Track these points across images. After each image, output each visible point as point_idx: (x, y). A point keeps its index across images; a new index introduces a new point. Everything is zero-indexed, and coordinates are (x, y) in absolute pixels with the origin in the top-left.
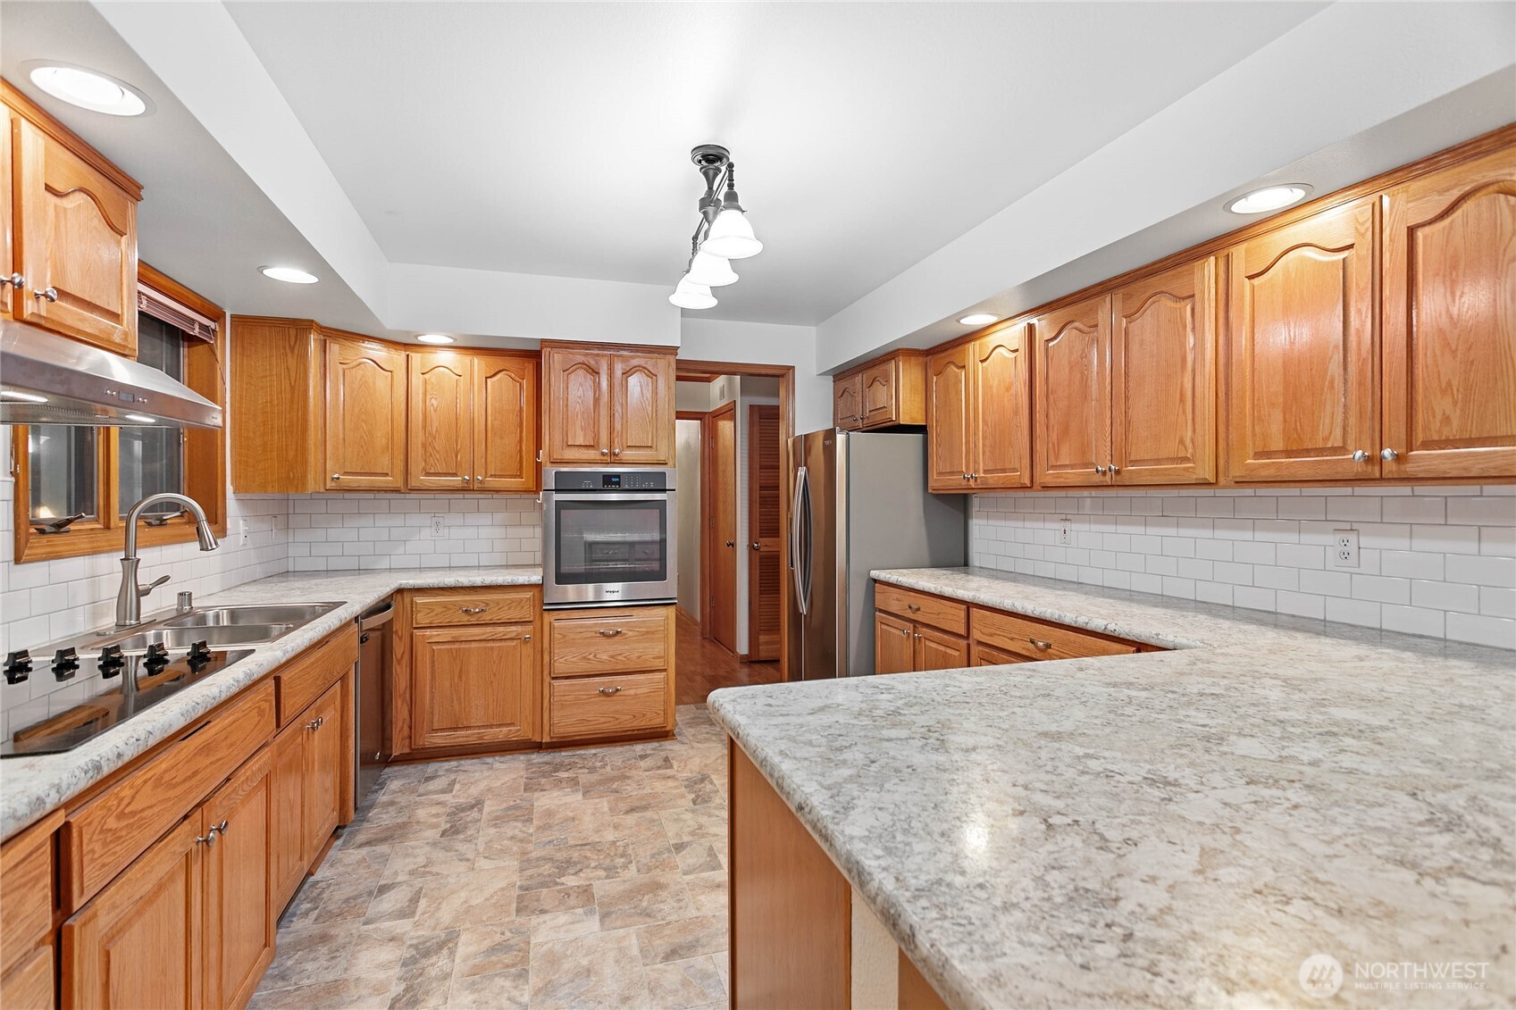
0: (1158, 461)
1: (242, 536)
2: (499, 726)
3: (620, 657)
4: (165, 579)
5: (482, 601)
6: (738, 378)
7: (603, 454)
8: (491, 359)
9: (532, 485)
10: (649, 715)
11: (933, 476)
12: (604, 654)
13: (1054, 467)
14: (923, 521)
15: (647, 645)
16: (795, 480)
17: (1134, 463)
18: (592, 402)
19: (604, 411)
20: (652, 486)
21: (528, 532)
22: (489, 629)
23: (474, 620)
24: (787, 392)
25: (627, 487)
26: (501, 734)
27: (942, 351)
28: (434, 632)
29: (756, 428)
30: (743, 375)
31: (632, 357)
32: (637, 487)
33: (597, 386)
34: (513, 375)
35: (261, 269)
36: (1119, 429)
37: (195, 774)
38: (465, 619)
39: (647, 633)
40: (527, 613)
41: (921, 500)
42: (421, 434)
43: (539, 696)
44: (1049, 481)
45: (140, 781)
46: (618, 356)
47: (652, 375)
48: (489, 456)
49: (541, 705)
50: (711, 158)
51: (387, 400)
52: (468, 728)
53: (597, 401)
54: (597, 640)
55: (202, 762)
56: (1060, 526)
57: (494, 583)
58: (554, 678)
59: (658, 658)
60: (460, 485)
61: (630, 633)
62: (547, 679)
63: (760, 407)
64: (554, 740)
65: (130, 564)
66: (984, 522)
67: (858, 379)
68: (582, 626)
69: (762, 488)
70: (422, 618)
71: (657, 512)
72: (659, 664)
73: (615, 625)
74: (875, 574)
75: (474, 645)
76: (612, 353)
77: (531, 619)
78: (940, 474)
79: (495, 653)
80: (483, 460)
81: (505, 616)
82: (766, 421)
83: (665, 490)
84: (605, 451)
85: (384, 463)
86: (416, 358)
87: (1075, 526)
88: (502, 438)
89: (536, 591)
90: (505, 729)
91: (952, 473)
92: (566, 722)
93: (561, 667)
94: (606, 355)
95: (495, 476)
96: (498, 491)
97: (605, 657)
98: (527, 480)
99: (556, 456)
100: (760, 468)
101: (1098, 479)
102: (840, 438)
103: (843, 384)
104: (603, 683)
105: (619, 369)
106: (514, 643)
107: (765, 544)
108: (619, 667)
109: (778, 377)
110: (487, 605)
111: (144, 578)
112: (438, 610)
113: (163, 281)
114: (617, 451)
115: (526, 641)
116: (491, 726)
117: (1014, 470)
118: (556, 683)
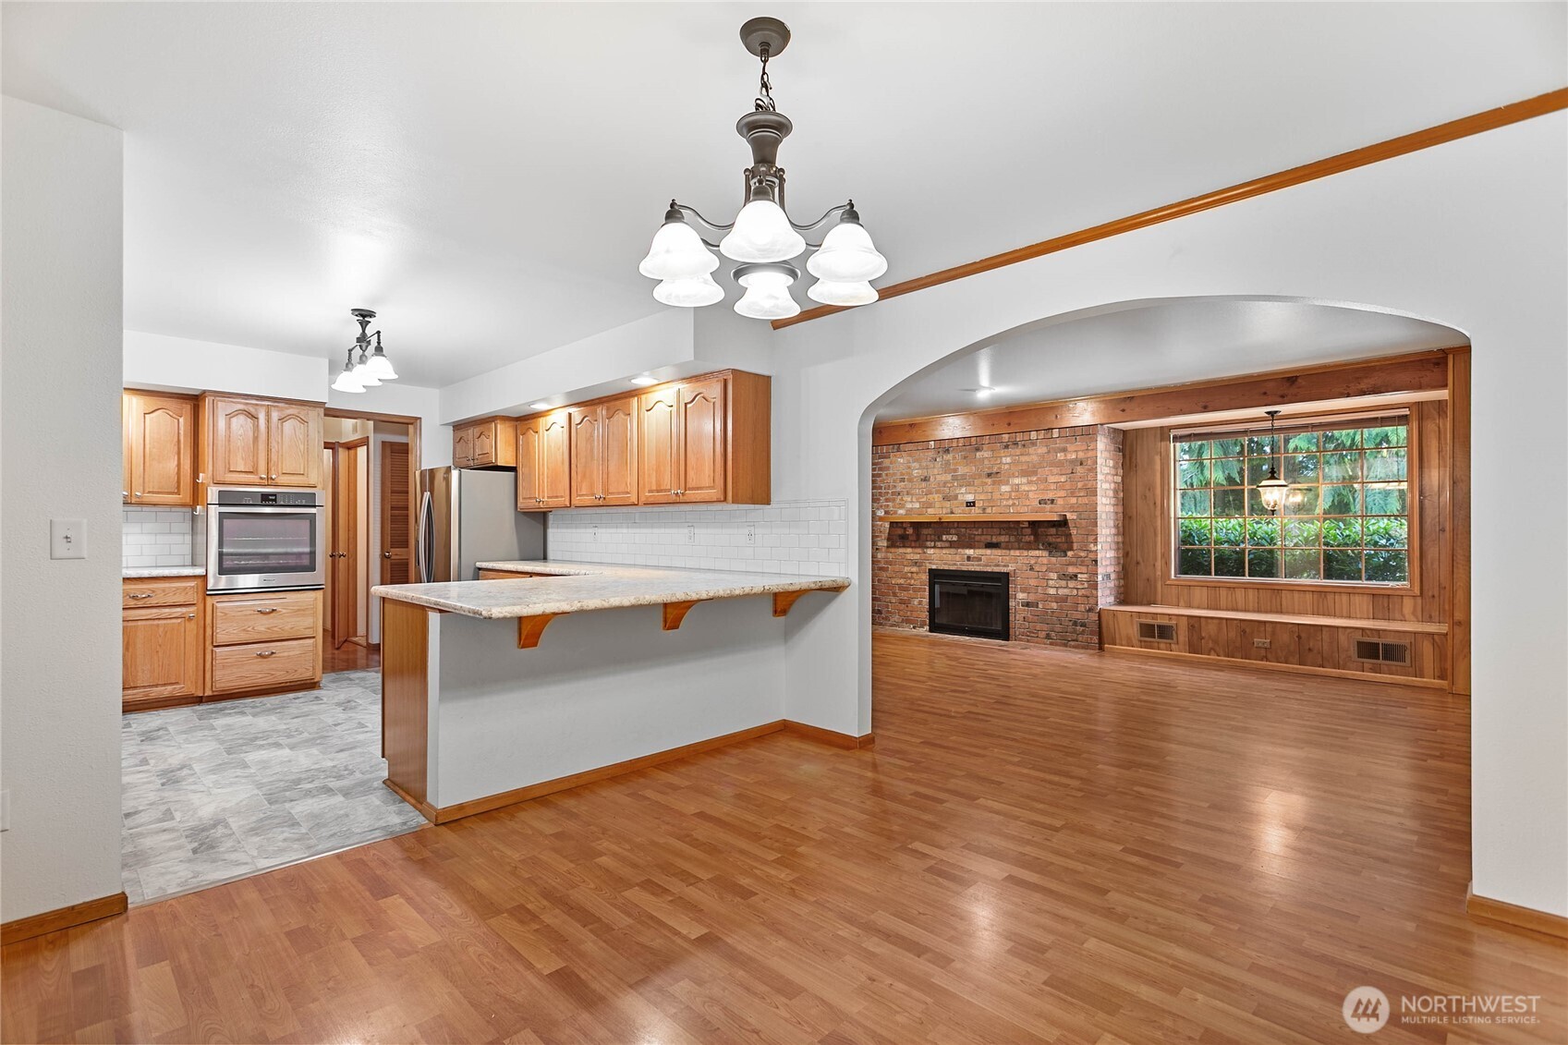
0: (619, 493)
2: (165, 685)
3: (275, 629)
5: (149, 589)
6: (371, 423)
7: (261, 478)
8: (148, 399)
9: (188, 500)
10: (300, 671)
11: (520, 500)
12: (262, 626)
13: (580, 495)
15: (298, 619)
16: (420, 503)
17: (611, 493)
18: (251, 440)
19: (262, 446)
20: (304, 503)
21: (179, 539)
22: (154, 611)
23: (140, 604)
24: (415, 432)
25: (282, 503)
26: (166, 691)
27: (526, 420)
29: (388, 461)
30: (374, 420)
31: (287, 408)
32: (291, 503)
33: (256, 427)
34: (171, 413)
36: (605, 476)
38: (132, 603)
39: (299, 610)
40: (192, 598)
41: (513, 516)
43: (201, 661)
44: (577, 503)
46: (275, 406)
47: (304, 421)
48: (146, 476)
49: (203, 671)
50: (364, 316)
52: (135, 688)
53: (256, 439)
54: (255, 616)
56: (592, 530)
57: (161, 575)
58: (216, 646)
59: (307, 628)
61: (284, 611)
62: (209, 647)
63: (392, 444)
64: (215, 693)
66: (555, 530)
67: (470, 431)
68: (241, 607)
69: (392, 508)
71: (307, 523)
72: (308, 633)
73: (270, 605)
74: (478, 564)
75: (140, 623)
76: (269, 403)
77: (195, 602)
78: (524, 498)
79: (161, 629)
80: (142, 479)
81: (170, 600)
82: (397, 456)
83: (315, 506)
84: (263, 476)
87: (600, 530)
88: (160, 462)
89: (199, 581)
90: (170, 688)
91: (530, 498)
92: (225, 679)
93: (221, 638)
94: (264, 405)
95: (153, 492)
96: (153, 505)
97: (263, 629)
98: (185, 495)
99: (219, 478)
100: (392, 493)
101: (597, 502)
102: (455, 474)
103: (460, 434)
104: (261, 649)
105: (275, 415)
106: (179, 620)
107: (397, 553)
108: (275, 636)
109: (407, 424)
110: (153, 592)
114: (274, 477)
115: (190, 619)
116: (156, 686)
117: (562, 497)
118: (218, 650)
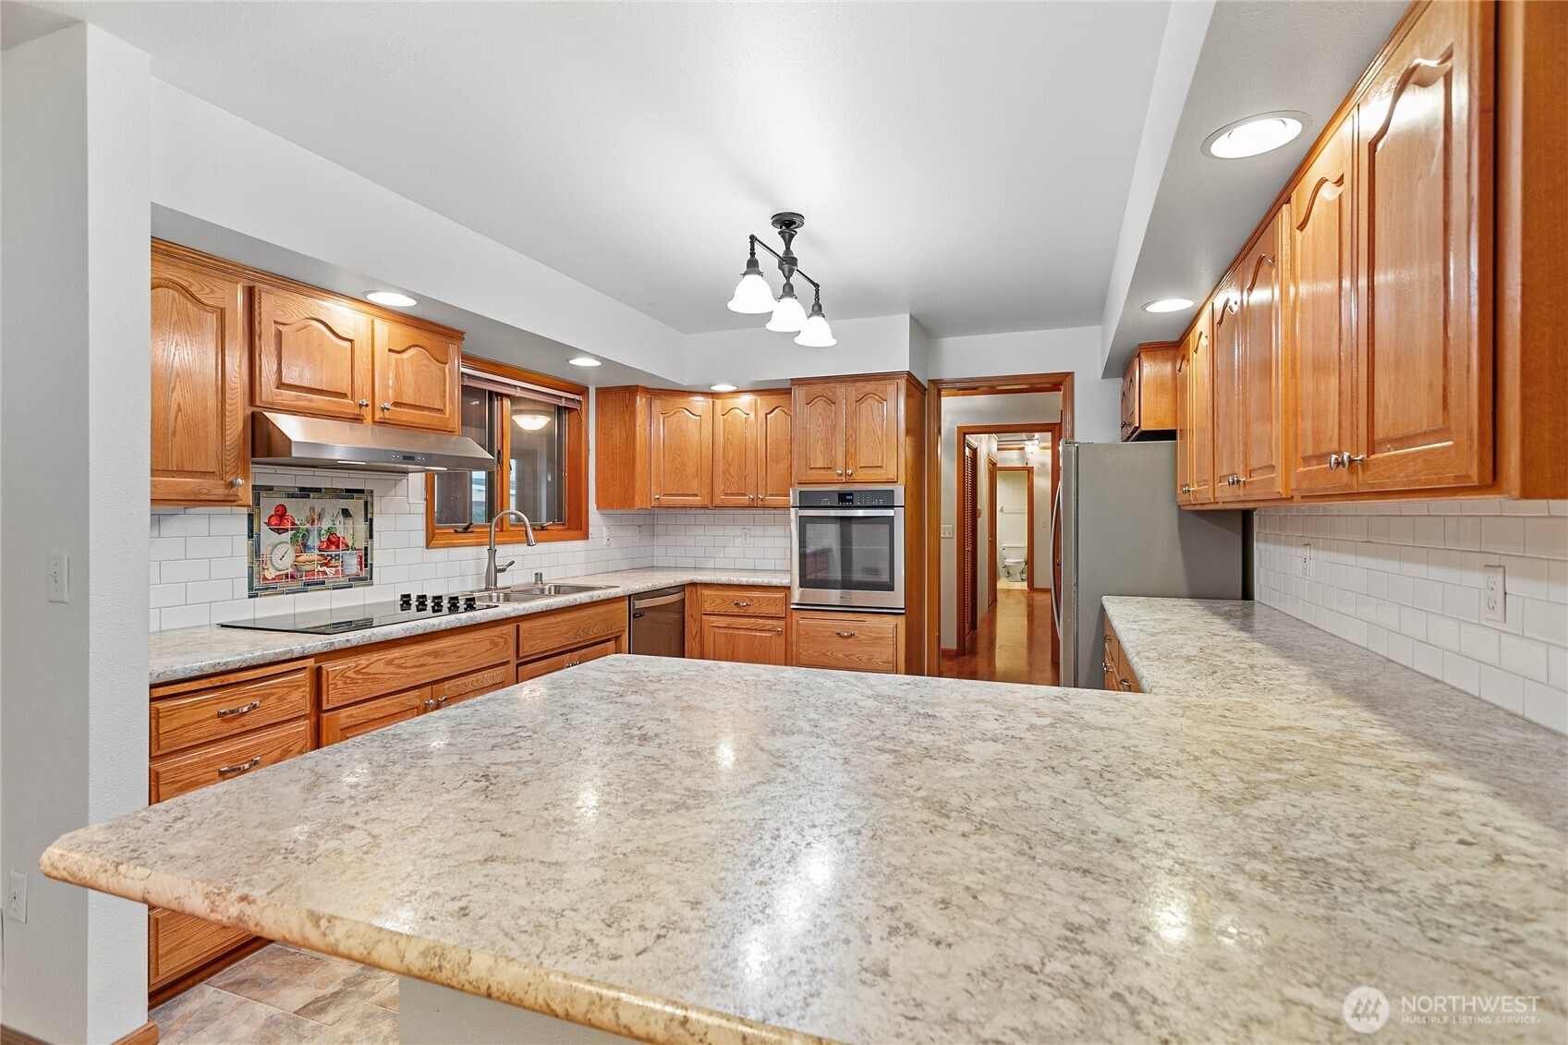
1: (605, 539)
3: (854, 658)
4: (512, 563)
5: (748, 597)
7: (839, 474)
8: (770, 398)
11: (1178, 489)
12: (842, 653)
13: (1222, 478)
14: (1178, 542)
15: (878, 649)
19: (840, 437)
20: (883, 504)
22: (752, 620)
23: (742, 612)
24: (1065, 396)
25: (860, 504)
28: (715, 618)
31: (865, 386)
32: (868, 504)
33: (834, 415)
34: (785, 410)
35: (567, 361)
36: (1246, 429)
37: (425, 665)
38: (736, 610)
39: (877, 638)
40: (780, 611)
42: (721, 463)
44: (1220, 496)
45: (375, 659)
46: (852, 386)
47: (882, 400)
48: (768, 479)
50: (787, 223)
51: (696, 437)
53: (834, 428)
54: (835, 640)
55: (431, 660)
56: (1303, 552)
57: (756, 583)
59: (888, 662)
60: (747, 503)
61: (862, 637)
65: (492, 552)
68: (821, 626)
70: (708, 607)
73: (849, 627)
75: (742, 632)
76: (847, 384)
77: (782, 616)
78: (1181, 486)
79: (757, 641)
80: (764, 479)
81: (764, 611)
83: (892, 507)
84: (841, 472)
85: (694, 486)
86: (719, 402)
87: (1314, 554)
88: (777, 463)
89: (783, 592)
91: (1184, 486)
93: (805, 658)
94: (842, 387)
96: (775, 508)
97: (842, 656)
99: (801, 478)
105: (853, 398)
106: (771, 634)
109: (1058, 386)
110: (750, 600)
111: (500, 562)
112: (719, 601)
113: (536, 377)
114: (851, 472)
115: (779, 634)
117: (1206, 483)
